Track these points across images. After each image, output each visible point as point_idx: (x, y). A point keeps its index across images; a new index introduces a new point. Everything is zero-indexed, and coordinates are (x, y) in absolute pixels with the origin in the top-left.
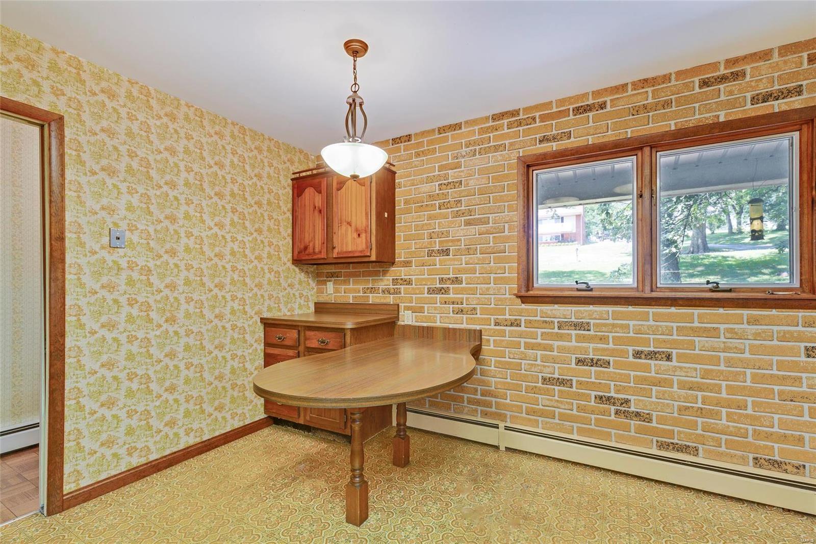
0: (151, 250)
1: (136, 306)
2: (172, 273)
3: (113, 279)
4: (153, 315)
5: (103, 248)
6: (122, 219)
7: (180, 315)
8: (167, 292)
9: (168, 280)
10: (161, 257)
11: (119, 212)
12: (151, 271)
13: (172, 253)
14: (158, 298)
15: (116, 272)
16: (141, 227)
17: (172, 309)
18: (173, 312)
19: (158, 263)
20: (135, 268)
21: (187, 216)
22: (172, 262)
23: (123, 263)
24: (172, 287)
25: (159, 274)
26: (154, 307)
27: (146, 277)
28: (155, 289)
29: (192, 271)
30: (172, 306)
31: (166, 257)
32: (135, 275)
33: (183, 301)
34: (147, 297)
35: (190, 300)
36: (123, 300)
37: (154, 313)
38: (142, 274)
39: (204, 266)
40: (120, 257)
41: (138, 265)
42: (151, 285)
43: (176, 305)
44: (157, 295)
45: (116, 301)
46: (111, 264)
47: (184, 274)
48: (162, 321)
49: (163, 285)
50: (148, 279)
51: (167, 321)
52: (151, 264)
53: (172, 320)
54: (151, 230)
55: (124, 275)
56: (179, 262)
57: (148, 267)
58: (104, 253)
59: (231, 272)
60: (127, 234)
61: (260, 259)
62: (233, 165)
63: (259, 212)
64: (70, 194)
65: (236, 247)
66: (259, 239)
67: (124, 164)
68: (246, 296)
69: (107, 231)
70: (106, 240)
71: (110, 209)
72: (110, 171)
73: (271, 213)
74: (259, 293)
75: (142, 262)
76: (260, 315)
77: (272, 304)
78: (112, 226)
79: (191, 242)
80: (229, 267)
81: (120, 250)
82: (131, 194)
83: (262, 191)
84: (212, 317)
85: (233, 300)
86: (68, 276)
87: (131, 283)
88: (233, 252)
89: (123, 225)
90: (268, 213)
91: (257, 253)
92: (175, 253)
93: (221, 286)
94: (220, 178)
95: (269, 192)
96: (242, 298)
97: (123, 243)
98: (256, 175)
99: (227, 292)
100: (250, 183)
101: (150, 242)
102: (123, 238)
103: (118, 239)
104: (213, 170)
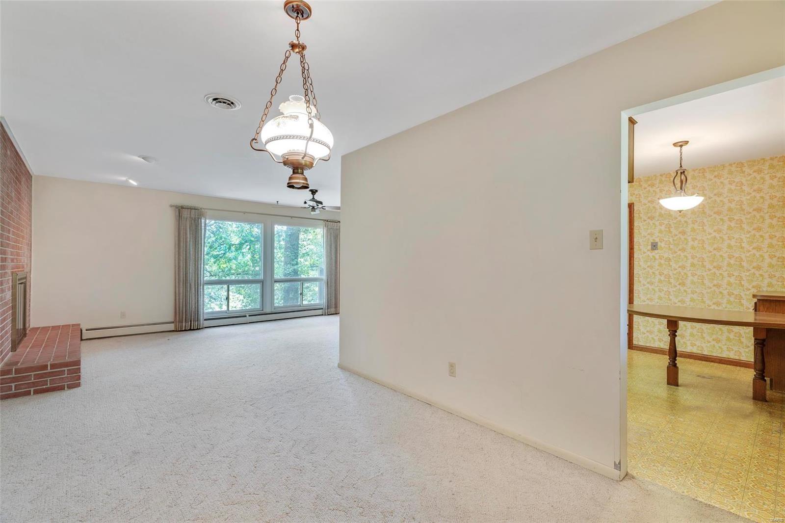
0: (671, 250)
1: (662, 275)
2: (683, 260)
3: (652, 264)
4: (672, 281)
5: (648, 250)
6: (657, 237)
7: (688, 282)
8: (680, 270)
9: (680, 264)
10: (676, 252)
11: (656, 234)
12: (671, 259)
13: (683, 250)
14: (675, 272)
15: (654, 260)
16: (664, 239)
17: (683, 279)
19: (675, 256)
20: (662, 259)
21: (693, 230)
22: (683, 255)
23: (657, 257)
24: (683, 267)
25: (675, 261)
26: (672, 277)
28: (673, 268)
29: (696, 259)
30: (683, 277)
31: (679, 252)
32: (663, 262)
33: (689, 275)
34: (669, 272)
36: (657, 273)
37: (672, 279)
38: (666, 261)
39: (705, 256)
40: (656, 254)
41: (664, 257)
42: (670, 266)
43: (685, 277)
45: (654, 273)
46: (652, 257)
47: (690, 261)
48: (677, 284)
49: (677, 266)
50: (669, 263)
51: (679, 284)
52: (671, 256)
53: (683, 284)
54: (671, 240)
55: (657, 262)
56: (687, 255)
57: (669, 258)
58: (649, 253)
59: (728, 259)
60: (659, 243)
61: (759, 249)
62: (730, 191)
63: (758, 216)
64: (636, 231)
65: (733, 243)
66: (758, 235)
67: (658, 213)
68: (743, 275)
69: (650, 244)
70: (649, 247)
71: (651, 234)
72: (652, 218)
73: (773, 214)
74: (757, 273)
75: (666, 256)
76: (759, 289)
77: (774, 282)
78: (652, 241)
79: (696, 243)
80: (725, 255)
81: (655, 251)
82: (661, 225)
83: (762, 200)
84: (711, 285)
85: (729, 276)
86: (635, 262)
87: (660, 265)
88: (730, 246)
89: (657, 240)
90: (769, 214)
91: (755, 245)
92: (685, 250)
93: (719, 268)
94: (719, 202)
95: (771, 198)
96: (739, 275)
97: (657, 248)
98: (754, 191)
99: (724, 271)
100: (748, 197)
101: (671, 246)
102: (657, 245)
103: (654, 246)
104: (713, 199)
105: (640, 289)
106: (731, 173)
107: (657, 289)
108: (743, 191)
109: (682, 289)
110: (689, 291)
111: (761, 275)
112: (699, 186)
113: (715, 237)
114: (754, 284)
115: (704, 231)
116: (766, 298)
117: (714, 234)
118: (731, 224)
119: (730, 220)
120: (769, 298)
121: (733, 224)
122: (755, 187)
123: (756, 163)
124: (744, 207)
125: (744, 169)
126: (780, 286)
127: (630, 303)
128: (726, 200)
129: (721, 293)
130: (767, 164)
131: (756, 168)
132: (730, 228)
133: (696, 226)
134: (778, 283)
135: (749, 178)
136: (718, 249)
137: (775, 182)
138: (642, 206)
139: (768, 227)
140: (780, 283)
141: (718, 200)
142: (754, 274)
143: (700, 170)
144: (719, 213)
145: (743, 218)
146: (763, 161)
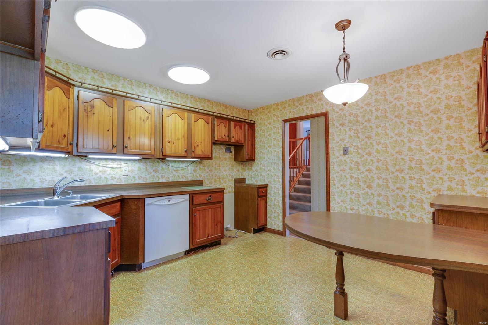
0: (359, 154)
1: (353, 179)
2: (369, 164)
3: (344, 167)
4: (361, 183)
5: (341, 155)
6: (347, 143)
7: (374, 185)
8: (367, 173)
9: (367, 167)
10: (364, 156)
11: (346, 140)
12: (359, 163)
13: (370, 154)
14: (363, 176)
15: (345, 164)
16: (354, 144)
17: (370, 182)
18: (370, 183)
19: (362, 159)
20: (352, 163)
21: (377, 134)
22: (369, 159)
23: (348, 161)
24: (370, 171)
25: (363, 164)
26: (361, 180)
27: (357, 166)
28: (361, 172)
29: (380, 162)
30: (370, 180)
31: (366, 156)
32: (353, 166)
33: (375, 178)
34: (358, 175)
35: (379, 178)
36: (348, 176)
37: (361, 182)
38: (355, 165)
39: (388, 159)
40: (347, 158)
41: (353, 161)
42: (359, 170)
43: (372, 180)
44: (362, 174)
45: (345, 176)
46: (343, 161)
47: (376, 164)
48: (365, 187)
49: (365, 170)
50: (358, 167)
51: (367, 187)
52: (359, 160)
53: (370, 187)
54: (359, 145)
55: (348, 165)
56: (373, 158)
57: (358, 162)
58: (341, 157)
59: (409, 162)
60: (349, 148)
61: (437, 151)
62: (409, 94)
63: (435, 117)
64: (330, 137)
65: (413, 145)
66: (436, 136)
67: (347, 120)
68: (423, 178)
69: (342, 149)
70: (342, 152)
71: (343, 140)
72: (343, 125)
73: (450, 114)
74: (437, 176)
75: (355, 160)
76: (439, 193)
77: (454, 185)
78: (343, 146)
79: (380, 148)
80: (407, 159)
81: (346, 155)
82: (350, 131)
83: (439, 101)
84: (395, 188)
85: (411, 179)
86: (330, 167)
87: (351, 169)
88: (410, 149)
89: (348, 145)
90: (446, 115)
91: (433, 147)
92: (371, 154)
93: (401, 171)
94: (399, 106)
95: (448, 99)
96: (420, 178)
97: (347, 152)
98: (431, 92)
99: (406, 174)
100: (425, 99)
101: (359, 150)
102: (348, 150)
103: (346, 151)
104: (393, 103)
105: (335, 191)
106: (408, 76)
107: (348, 192)
108: (420, 93)
109: (370, 192)
110: (376, 194)
111: (441, 178)
112: (381, 91)
113: (397, 141)
114: (435, 187)
115: (387, 135)
116: (445, 208)
117: (396, 137)
118: (411, 127)
119: (410, 122)
120: (448, 209)
121: (412, 127)
122: (432, 89)
123: (432, 64)
124: (422, 109)
125: (421, 71)
126: (460, 189)
127: (327, 210)
128: (405, 104)
129: (404, 196)
130: (442, 64)
131: (431, 69)
132: (410, 131)
133: (380, 131)
134: (458, 187)
135: (425, 80)
136: (400, 153)
137: (450, 82)
138: (335, 114)
139: (446, 128)
140: (460, 187)
141: (398, 103)
142: (434, 177)
143: (381, 76)
144: (398, 116)
145: (422, 121)
146: (438, 62)
